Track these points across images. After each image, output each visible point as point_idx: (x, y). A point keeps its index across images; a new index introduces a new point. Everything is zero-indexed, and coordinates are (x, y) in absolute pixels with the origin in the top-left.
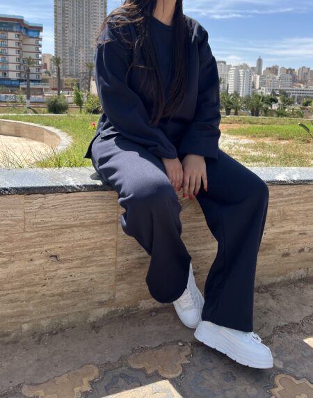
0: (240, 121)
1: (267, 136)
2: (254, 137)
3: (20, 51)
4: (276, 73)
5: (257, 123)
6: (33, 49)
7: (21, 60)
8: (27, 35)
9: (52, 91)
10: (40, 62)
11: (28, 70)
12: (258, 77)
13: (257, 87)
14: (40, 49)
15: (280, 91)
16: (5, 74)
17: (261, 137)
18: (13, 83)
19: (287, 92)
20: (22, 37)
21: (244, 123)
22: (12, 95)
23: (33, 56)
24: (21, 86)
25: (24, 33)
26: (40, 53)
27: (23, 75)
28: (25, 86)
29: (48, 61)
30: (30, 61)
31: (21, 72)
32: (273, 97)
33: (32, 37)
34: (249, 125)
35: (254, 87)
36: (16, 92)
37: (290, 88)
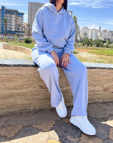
0: (93, 48)
1: (103, 54)
2: (98, 54)
3: (16, 21)
4: (106, 32)
5: (99, 50)
6: (21, 21)
7: (16, 24)
8: (19, 16)
9: (26, 36)
10: (23, 26)
11: (19, 28)
12: (99, 33)
13: (99, 37)
14: (23, 21)
15: (107, 39)
16: (11, 29)
17: (101, 55)
18: (13, 32)
19: (110, 39)
20: (17, 16)
21: (94, 49)
22: (13, 36)
23: (21, 23)
24: (16, 33)
25: (18, 15)
26: (23, 22)
27: (17, 30)
28: (17, 34)
29: (25, 25)
30: (19, 25)
31: (16, 29)
32: (105, 41)
33: (20, 17)
34: (96, 50)
35: (98, 37)
36: (14, 36)
37: (111, 38)
